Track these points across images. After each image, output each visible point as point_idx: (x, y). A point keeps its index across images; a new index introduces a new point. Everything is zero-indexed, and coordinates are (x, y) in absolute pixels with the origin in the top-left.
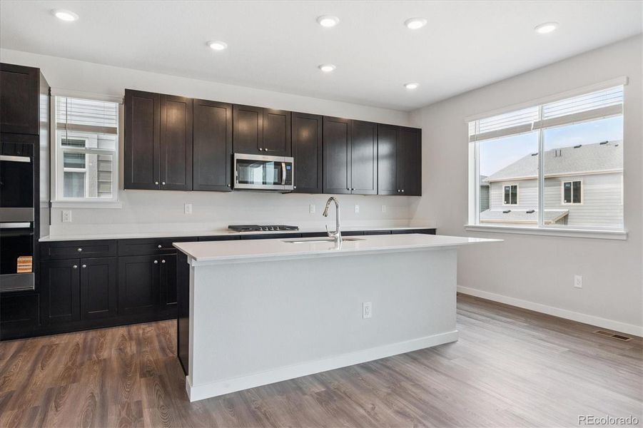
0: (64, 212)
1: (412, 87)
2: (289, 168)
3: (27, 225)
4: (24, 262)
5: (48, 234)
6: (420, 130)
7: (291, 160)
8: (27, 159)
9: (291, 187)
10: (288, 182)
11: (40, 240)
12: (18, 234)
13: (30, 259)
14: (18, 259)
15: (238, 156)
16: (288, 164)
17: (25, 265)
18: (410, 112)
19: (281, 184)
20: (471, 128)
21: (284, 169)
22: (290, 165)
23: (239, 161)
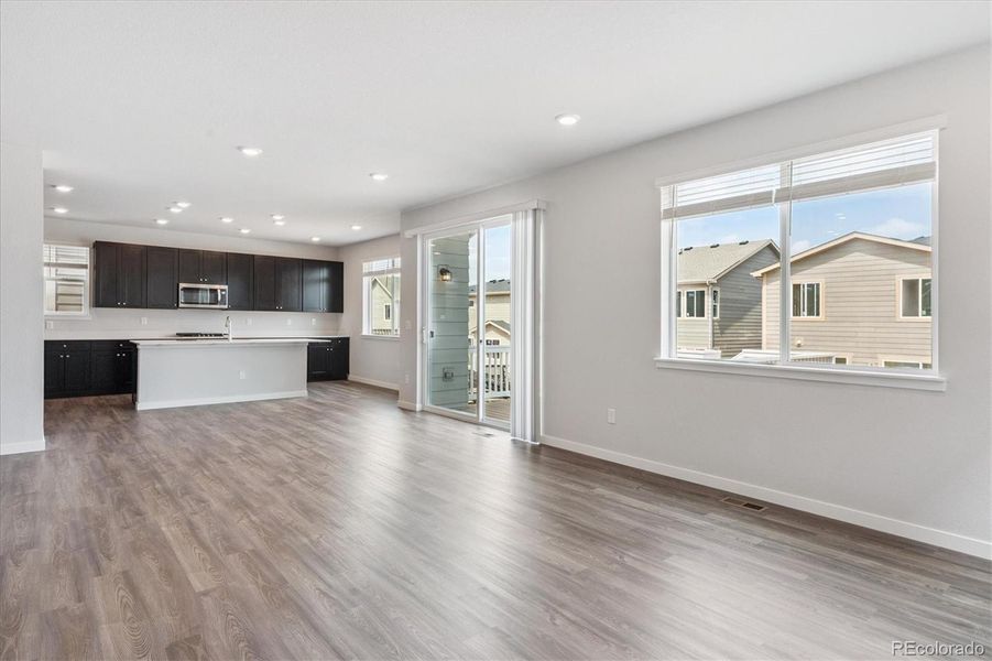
2: (224, 293)
7: (226, 287)
9: (227, 307)
10: (223, 302)
15: (182, 285)
16: (222, 290)
18: (338, 248)
19: (217, 304)
20: (364, 268)
21: (219, 294)
22: (225, 290)
23: (184, 289)
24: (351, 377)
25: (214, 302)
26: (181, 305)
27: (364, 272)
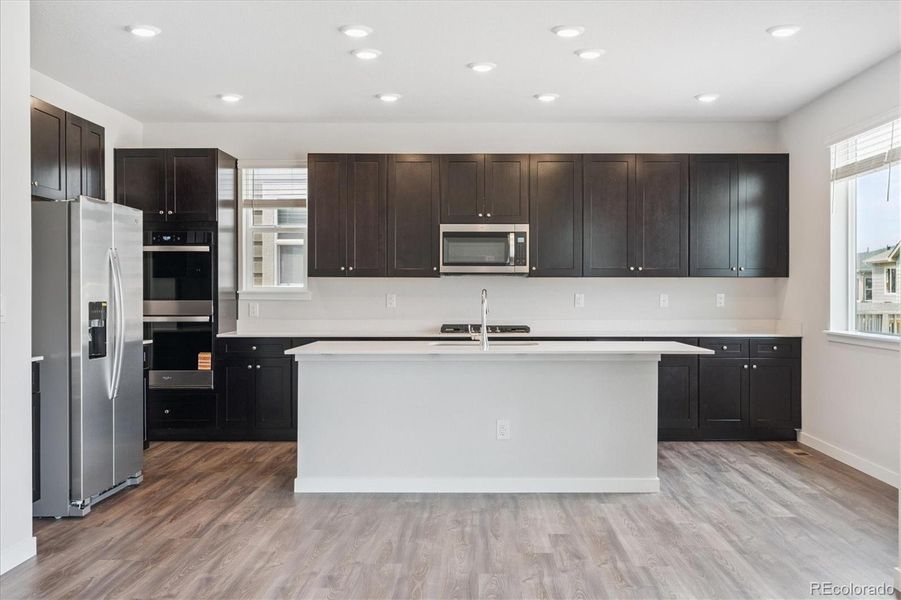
0: (251, 304)
1: (707, 99)
2: (521, 240)
3: (206, 319)
4: (204, 358)
5: (235, 330)
6: (785, 158)
7: (525, 228)
8: (206, 249)
9: (526, 269)
10: (519, 260)
11: (218, 336)
12: (198, 330)
13: (209, 355)
14: (199, 355)
15: (444, 228)
16: (518, 235)
17: (205, 361)
18: (775, 123)
19: (508, 264)
20: (832, 156)
21: (512, 243)
22: (523, 234)
23: (446, 234)
24: (805, 436)
25: (503, 261)
26: (443, 269)
27: (832, 168)
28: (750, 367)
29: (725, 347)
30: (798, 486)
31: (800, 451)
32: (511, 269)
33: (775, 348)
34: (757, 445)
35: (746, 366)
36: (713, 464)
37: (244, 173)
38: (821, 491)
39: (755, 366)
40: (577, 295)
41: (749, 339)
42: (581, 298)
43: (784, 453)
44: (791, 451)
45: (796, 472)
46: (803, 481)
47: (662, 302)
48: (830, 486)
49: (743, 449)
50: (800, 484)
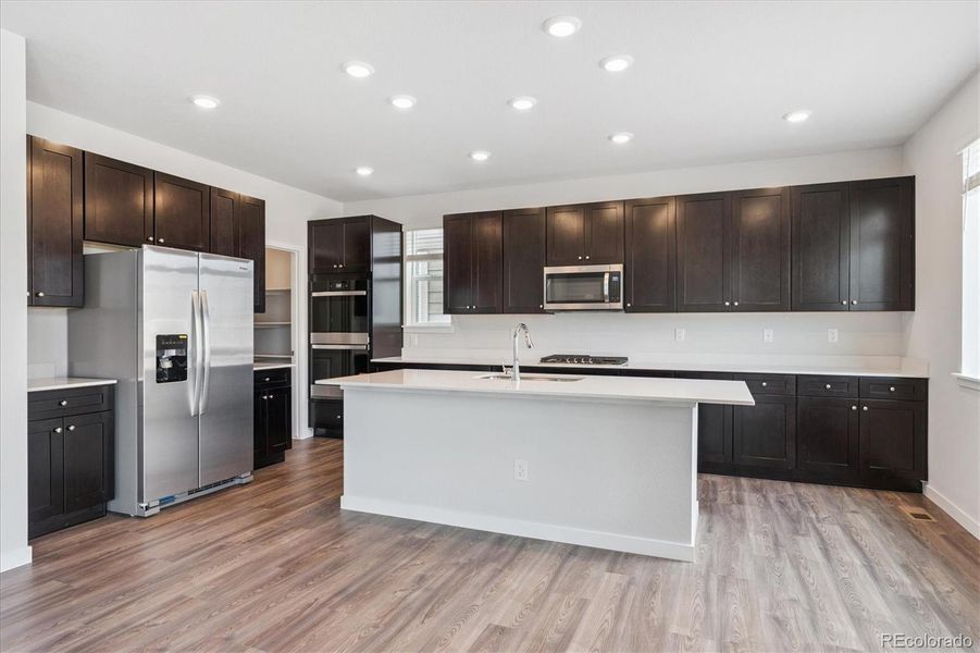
0: (412, 336)
2: (615, 279)
3: (364, 347)
5: (401, 355)
6: (912, 179)
7: (618, 268)
8: (364, 293)
9: (620, 305)
10: (614, 297)
11: (372, 361)
15: (547, 270)
16: (612, 274)
18: (901, 145)
19: (603, 302)
20: (965, 163)
21: (606, 282)
22: (618, 274)
23: (550, 276)
24: (932, 490)
25: (599, 298)
26: (548, 307)
27: (965, 178)
28: (860, 408)
29: (828, 386)
30: (894, 577)
31: (920, 511)
32: (607, 306)
33: (892, 389)
34: (868, 494)
35: (854, 408)
36: (794, 520)
37: (408, 235)
38: (925, 592)
39: (865, 408)
40: (678, 330)
41: (859, 378)
42: (682, 334)
43: (898, 512)
44: (908, 510)
45: (902, 547)
46: (905, 567)
47: (766, 337)
48: (945, 586)
49: (846, 498)
50: (898, 575)
